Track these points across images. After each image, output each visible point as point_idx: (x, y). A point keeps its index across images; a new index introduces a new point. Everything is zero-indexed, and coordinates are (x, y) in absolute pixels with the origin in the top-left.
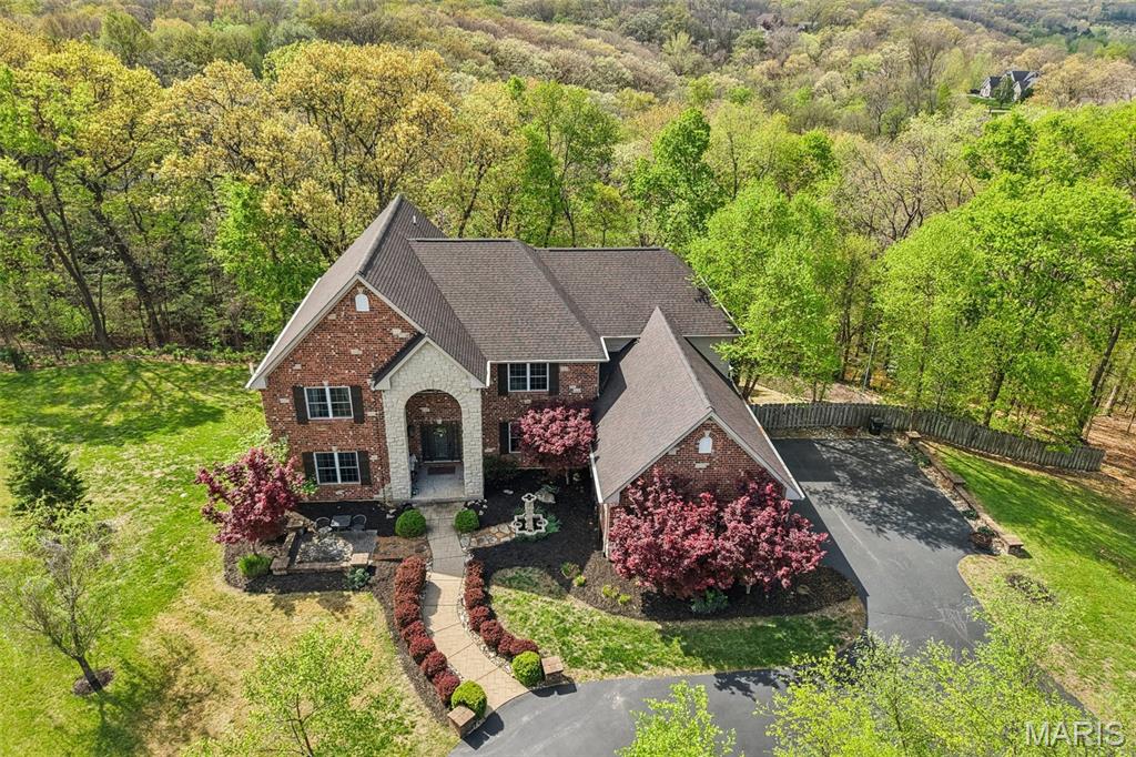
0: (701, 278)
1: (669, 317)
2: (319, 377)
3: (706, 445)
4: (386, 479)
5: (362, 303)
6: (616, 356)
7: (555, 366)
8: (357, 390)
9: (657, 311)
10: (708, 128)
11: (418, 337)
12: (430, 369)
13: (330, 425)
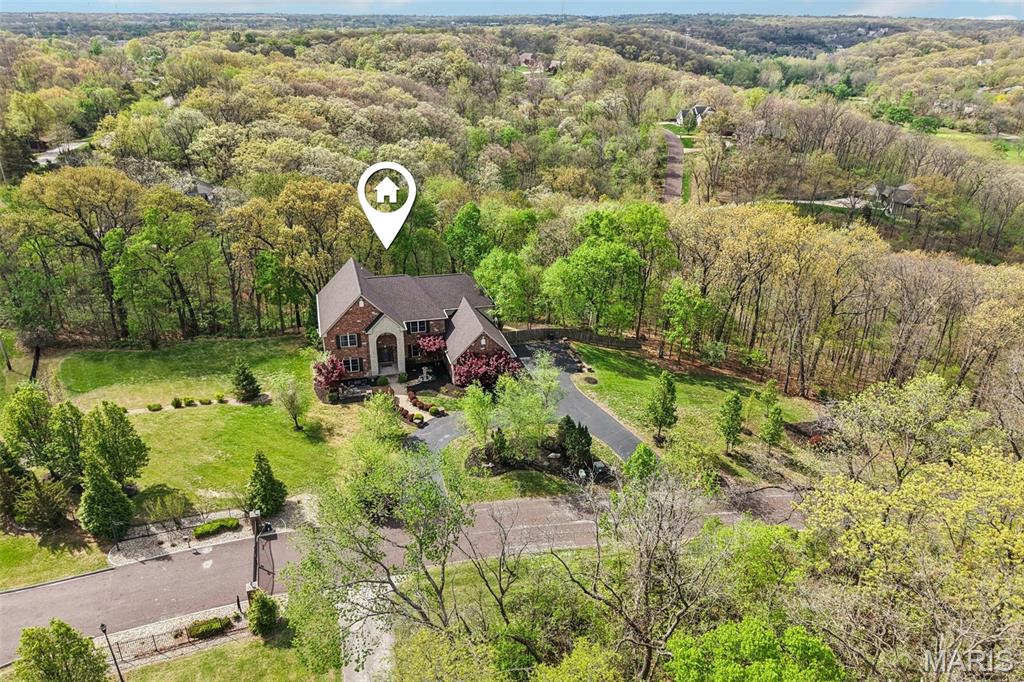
0: (481, 284)
1: (469, 301)
2: (345, 332)
3: (483, 342)
4: (369, 368)
5: (362, 304)
6: (451, 317)
7: (428, 322)
8: (359, 335)
9: (464, 299)
10: (479, 211)
11: (381, 314)
12: (387, 325)
13: (348, 349)
